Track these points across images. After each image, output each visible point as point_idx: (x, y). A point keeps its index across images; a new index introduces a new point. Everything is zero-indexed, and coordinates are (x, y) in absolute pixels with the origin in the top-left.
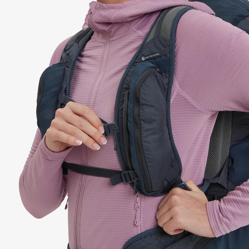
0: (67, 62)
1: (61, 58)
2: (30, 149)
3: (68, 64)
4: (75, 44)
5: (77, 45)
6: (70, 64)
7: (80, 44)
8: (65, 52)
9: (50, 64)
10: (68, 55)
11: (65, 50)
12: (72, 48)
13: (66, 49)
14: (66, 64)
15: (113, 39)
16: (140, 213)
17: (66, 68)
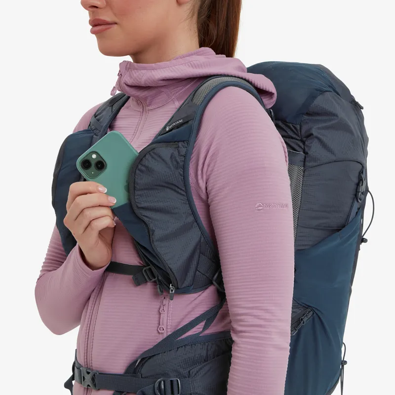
0: (96, 129)
1: (90, 125)
2: (45, 256)
3: (98, 131)
4: (108, 108)
5: (111, 109)
6: (100, 131)
7: (114, 108)
8: (95, 117)
9: (75, 130)
10: (98, 120)
11: (95, 116)
12: (104, 113)
13: (97, 114)
14: (95, 131)
15: (150, 108)
16: (167, 320)
17: (94, 136)
